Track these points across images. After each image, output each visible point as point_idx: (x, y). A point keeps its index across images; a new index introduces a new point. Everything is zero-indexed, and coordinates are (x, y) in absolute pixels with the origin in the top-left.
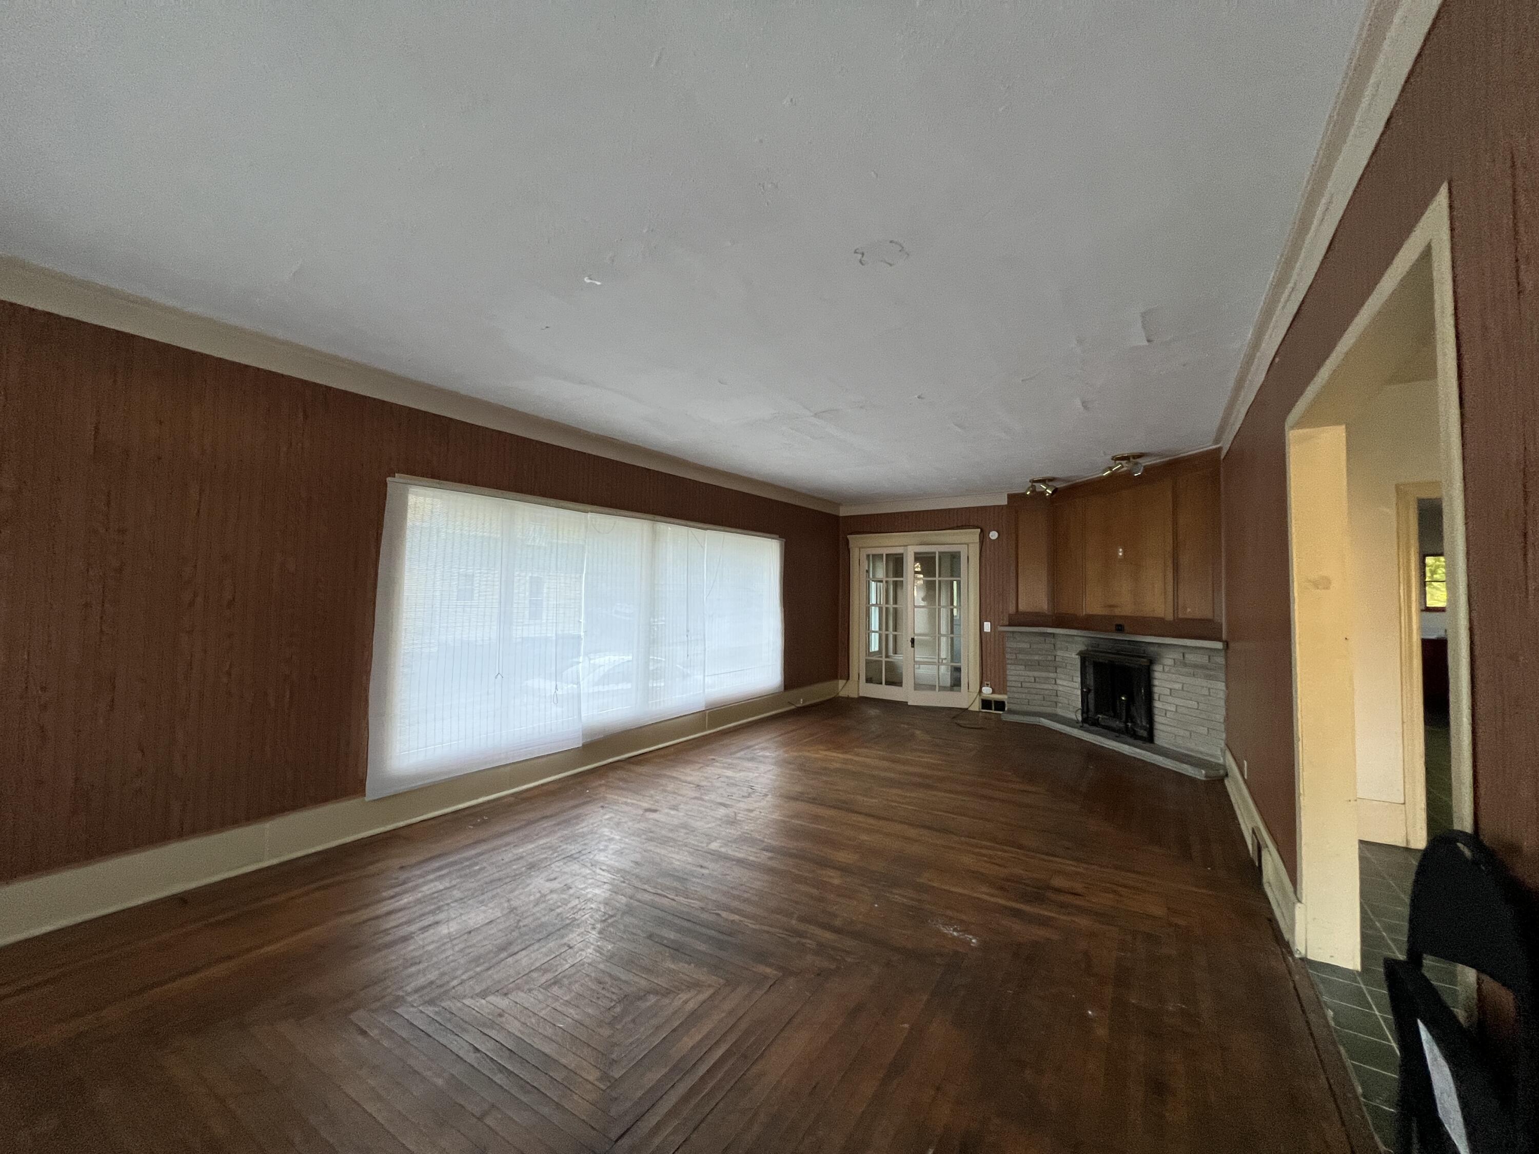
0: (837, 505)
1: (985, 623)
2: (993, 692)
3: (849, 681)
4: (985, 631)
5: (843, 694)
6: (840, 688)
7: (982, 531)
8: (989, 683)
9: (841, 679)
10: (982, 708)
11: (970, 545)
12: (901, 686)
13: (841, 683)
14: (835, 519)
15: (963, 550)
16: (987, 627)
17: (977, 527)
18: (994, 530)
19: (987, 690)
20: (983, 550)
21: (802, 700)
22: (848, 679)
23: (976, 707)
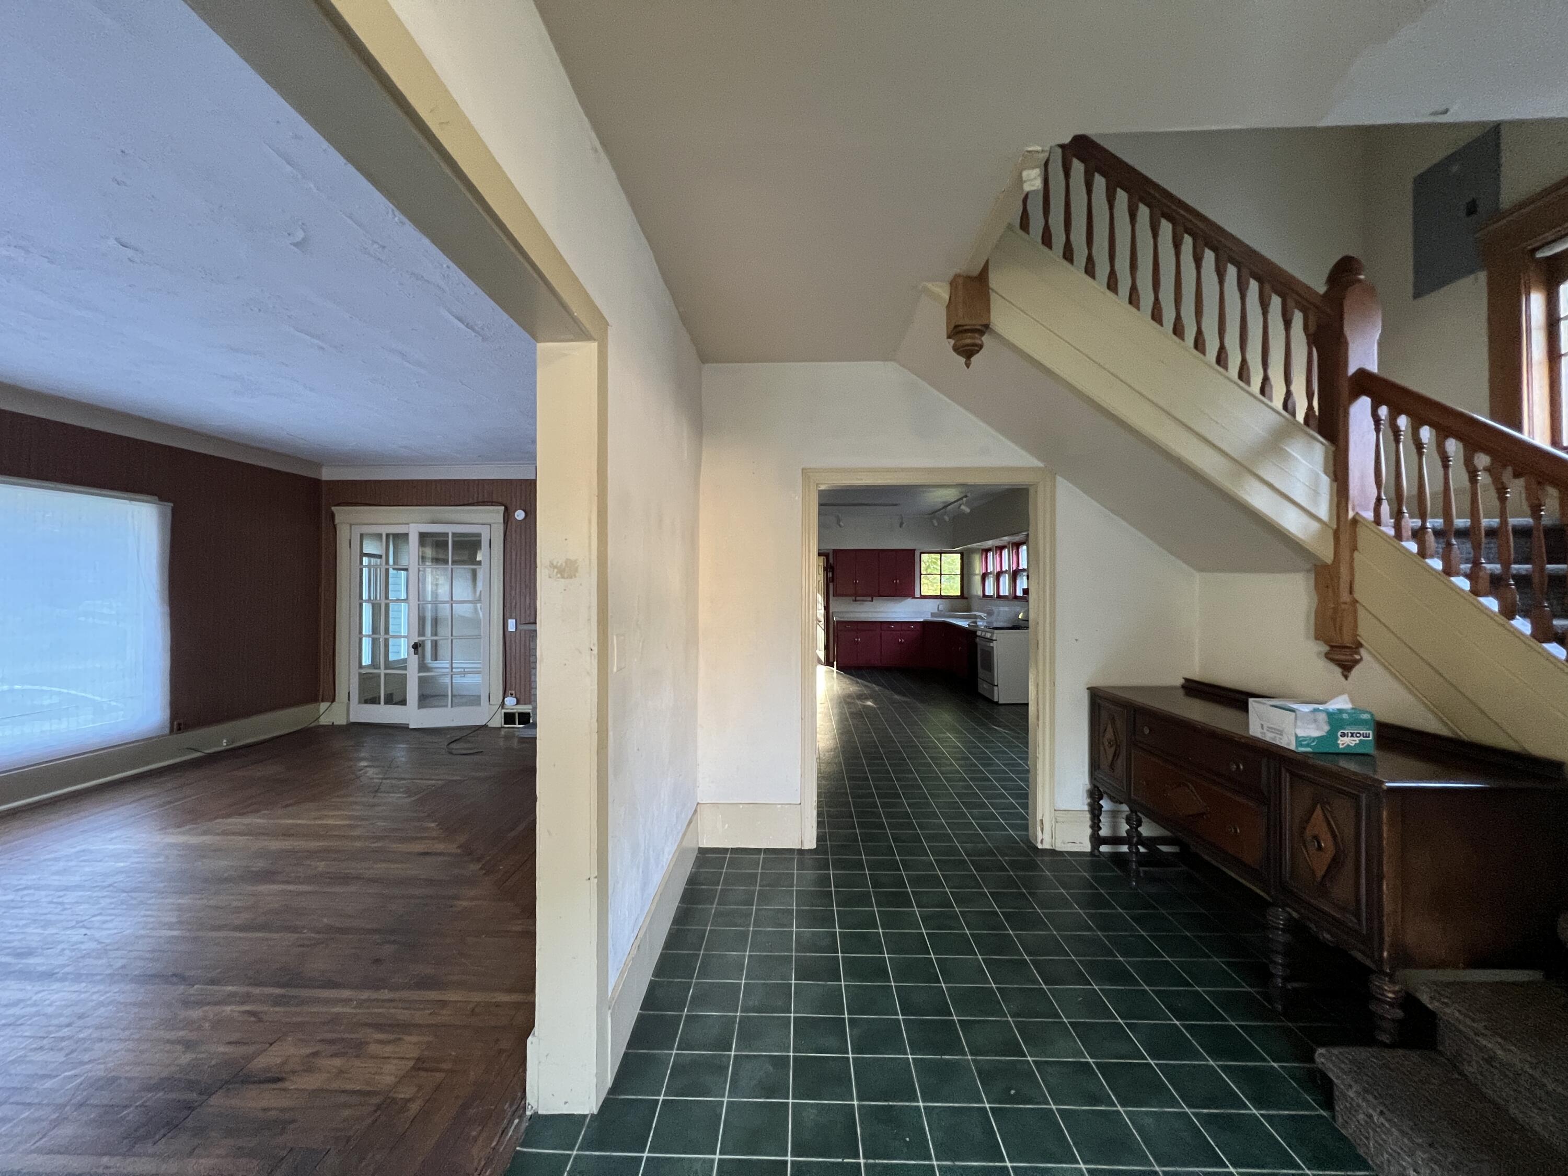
0: (319, 465)
1: (510, 621)
2: (518, 703)
3: (334, 703)
4: (509, 630)
5: (324, 721)
6: (321, 711)
7: (506, 509)
8: (513, 692)
9: (323, 701)
10: (505, 724)
11: (492, 525)
12: (405, 704)
13: (323, 706)
14: (316, 484)
15: (485, 532)
16: (512, 625)
17: (502, 504)
18: (521, 509)
19: (510, 701)
20: (508, 533)
21: (225, 741)
22: (333, 700)
23: (498, 721)
